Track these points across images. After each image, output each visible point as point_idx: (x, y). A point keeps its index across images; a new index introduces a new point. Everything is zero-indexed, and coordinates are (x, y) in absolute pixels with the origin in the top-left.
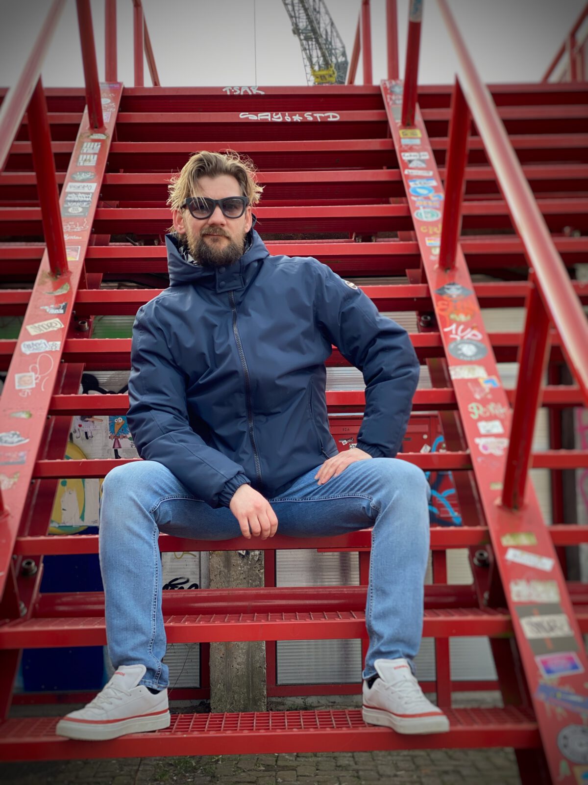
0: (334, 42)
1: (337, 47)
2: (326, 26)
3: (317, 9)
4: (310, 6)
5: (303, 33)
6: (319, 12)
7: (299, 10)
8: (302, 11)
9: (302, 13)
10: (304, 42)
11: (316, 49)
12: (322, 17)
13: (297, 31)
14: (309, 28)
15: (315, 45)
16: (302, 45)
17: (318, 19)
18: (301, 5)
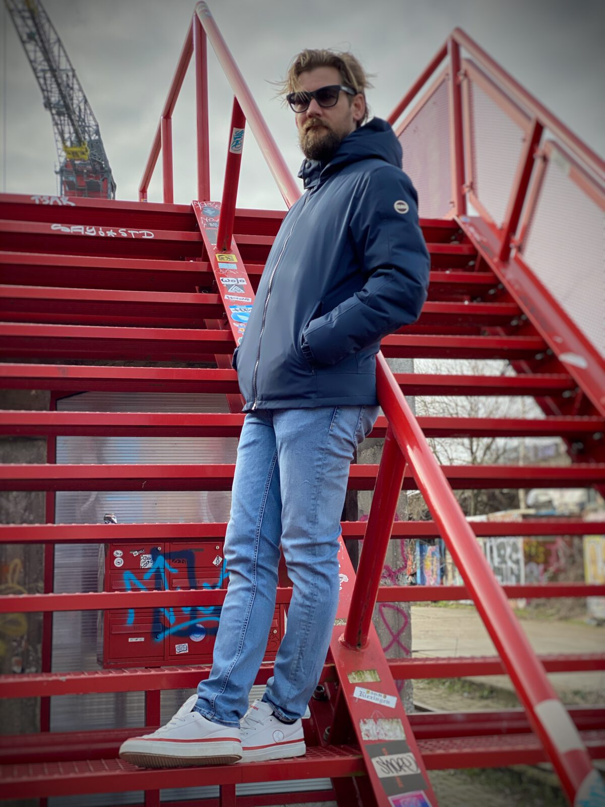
0: (88, 120)
1: (91, 125)
2: (80, 102)
3: (71, 85)
4: (63, 81)
5: (54, 108)
6: (72, 89)
7: (51, 85)
8: (54, 86)
9: (54, 88)
10: (56, 117)
11: (68, 125)
12: (75, 93)
13: (48, 105)
14: (62, 103)
15: (68, 120)
16: (54, 119)
17: (72, 95)
18: (53, 80)
